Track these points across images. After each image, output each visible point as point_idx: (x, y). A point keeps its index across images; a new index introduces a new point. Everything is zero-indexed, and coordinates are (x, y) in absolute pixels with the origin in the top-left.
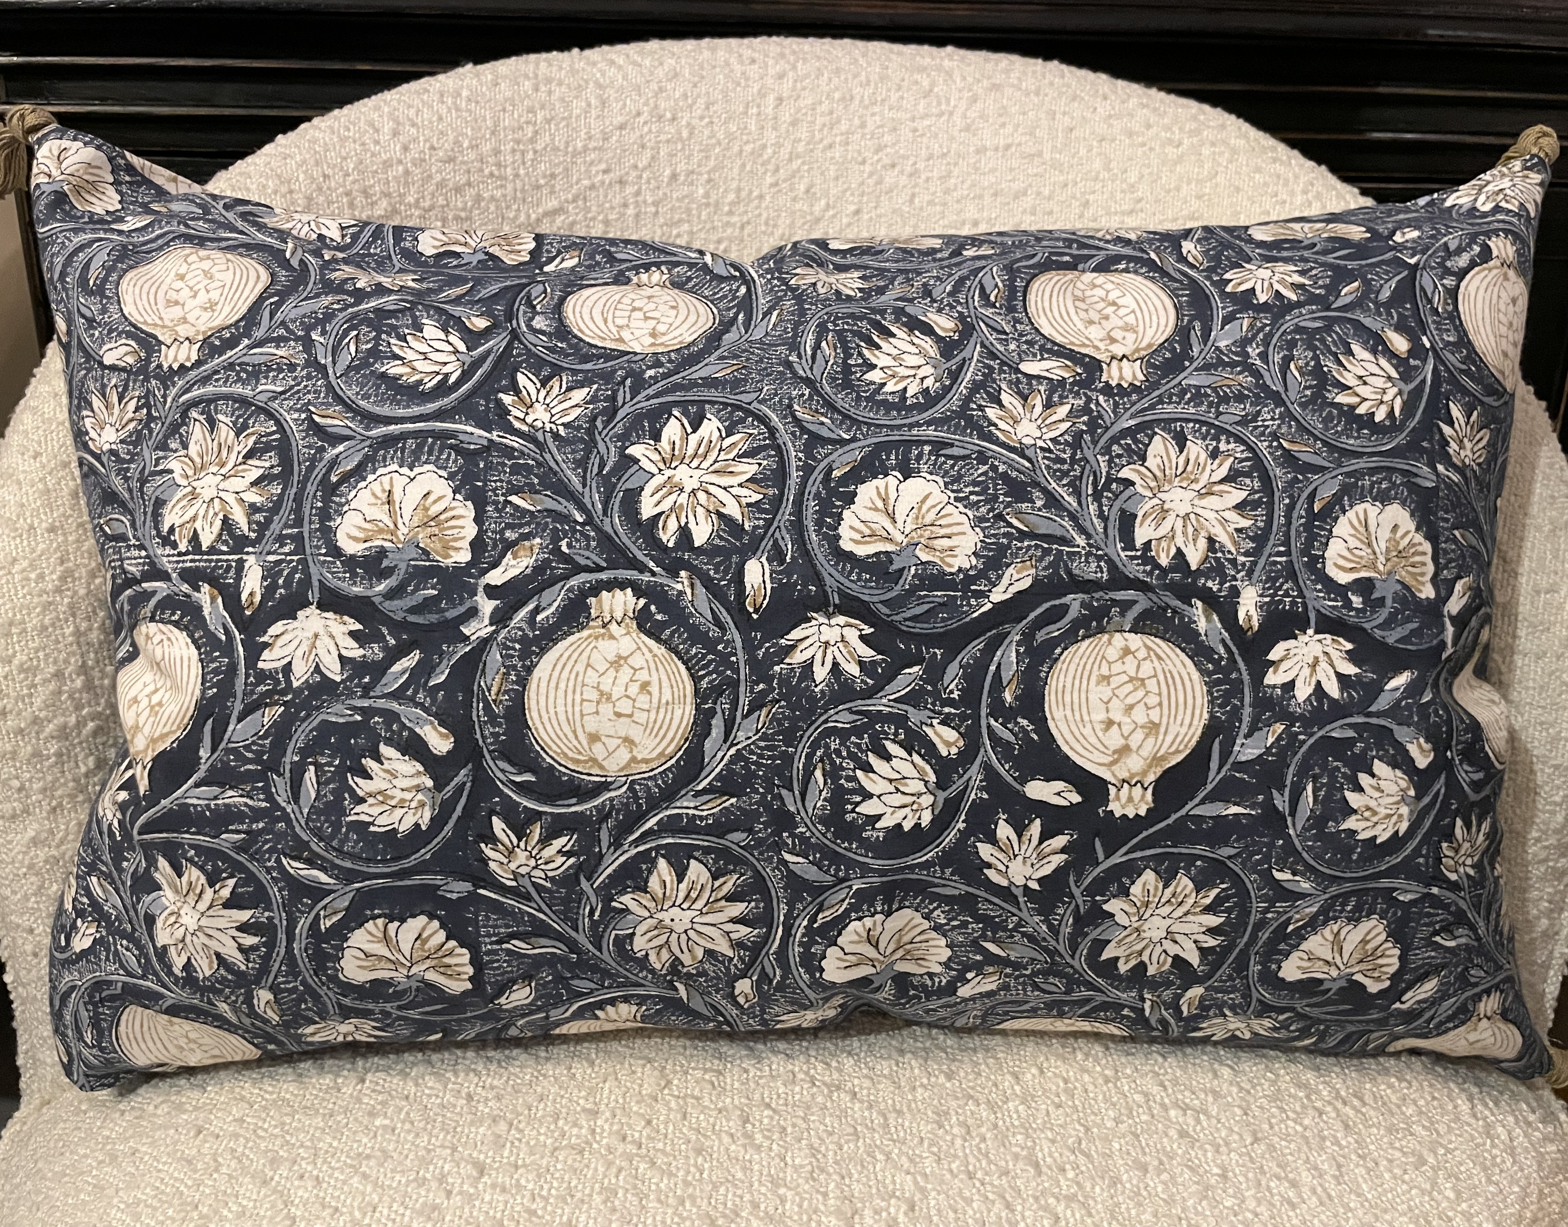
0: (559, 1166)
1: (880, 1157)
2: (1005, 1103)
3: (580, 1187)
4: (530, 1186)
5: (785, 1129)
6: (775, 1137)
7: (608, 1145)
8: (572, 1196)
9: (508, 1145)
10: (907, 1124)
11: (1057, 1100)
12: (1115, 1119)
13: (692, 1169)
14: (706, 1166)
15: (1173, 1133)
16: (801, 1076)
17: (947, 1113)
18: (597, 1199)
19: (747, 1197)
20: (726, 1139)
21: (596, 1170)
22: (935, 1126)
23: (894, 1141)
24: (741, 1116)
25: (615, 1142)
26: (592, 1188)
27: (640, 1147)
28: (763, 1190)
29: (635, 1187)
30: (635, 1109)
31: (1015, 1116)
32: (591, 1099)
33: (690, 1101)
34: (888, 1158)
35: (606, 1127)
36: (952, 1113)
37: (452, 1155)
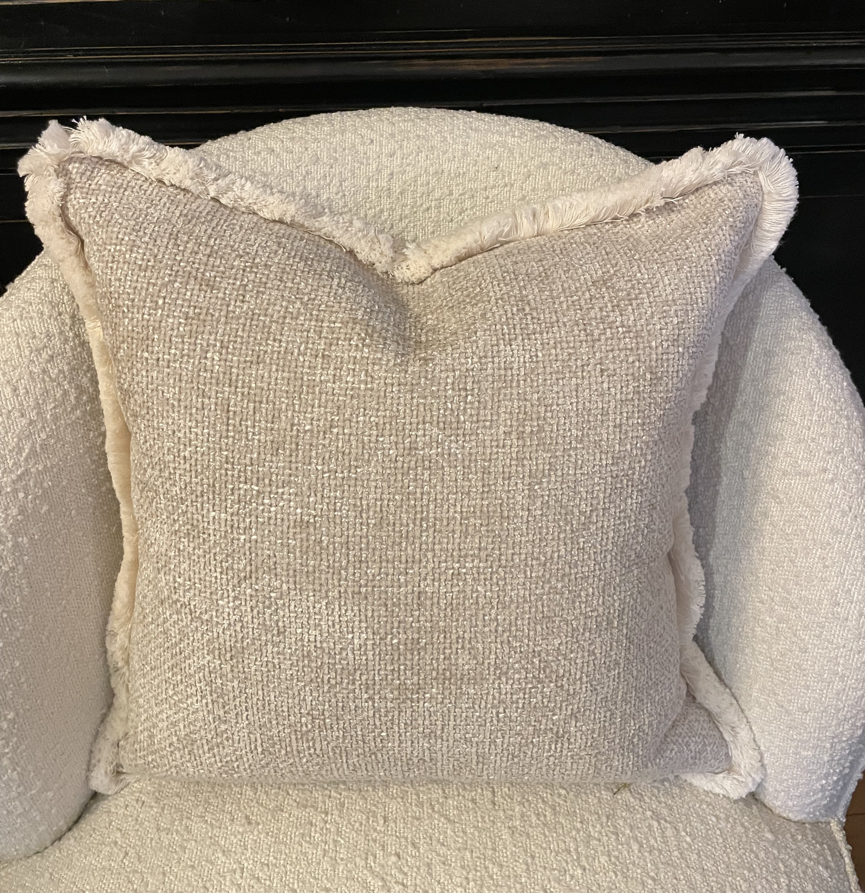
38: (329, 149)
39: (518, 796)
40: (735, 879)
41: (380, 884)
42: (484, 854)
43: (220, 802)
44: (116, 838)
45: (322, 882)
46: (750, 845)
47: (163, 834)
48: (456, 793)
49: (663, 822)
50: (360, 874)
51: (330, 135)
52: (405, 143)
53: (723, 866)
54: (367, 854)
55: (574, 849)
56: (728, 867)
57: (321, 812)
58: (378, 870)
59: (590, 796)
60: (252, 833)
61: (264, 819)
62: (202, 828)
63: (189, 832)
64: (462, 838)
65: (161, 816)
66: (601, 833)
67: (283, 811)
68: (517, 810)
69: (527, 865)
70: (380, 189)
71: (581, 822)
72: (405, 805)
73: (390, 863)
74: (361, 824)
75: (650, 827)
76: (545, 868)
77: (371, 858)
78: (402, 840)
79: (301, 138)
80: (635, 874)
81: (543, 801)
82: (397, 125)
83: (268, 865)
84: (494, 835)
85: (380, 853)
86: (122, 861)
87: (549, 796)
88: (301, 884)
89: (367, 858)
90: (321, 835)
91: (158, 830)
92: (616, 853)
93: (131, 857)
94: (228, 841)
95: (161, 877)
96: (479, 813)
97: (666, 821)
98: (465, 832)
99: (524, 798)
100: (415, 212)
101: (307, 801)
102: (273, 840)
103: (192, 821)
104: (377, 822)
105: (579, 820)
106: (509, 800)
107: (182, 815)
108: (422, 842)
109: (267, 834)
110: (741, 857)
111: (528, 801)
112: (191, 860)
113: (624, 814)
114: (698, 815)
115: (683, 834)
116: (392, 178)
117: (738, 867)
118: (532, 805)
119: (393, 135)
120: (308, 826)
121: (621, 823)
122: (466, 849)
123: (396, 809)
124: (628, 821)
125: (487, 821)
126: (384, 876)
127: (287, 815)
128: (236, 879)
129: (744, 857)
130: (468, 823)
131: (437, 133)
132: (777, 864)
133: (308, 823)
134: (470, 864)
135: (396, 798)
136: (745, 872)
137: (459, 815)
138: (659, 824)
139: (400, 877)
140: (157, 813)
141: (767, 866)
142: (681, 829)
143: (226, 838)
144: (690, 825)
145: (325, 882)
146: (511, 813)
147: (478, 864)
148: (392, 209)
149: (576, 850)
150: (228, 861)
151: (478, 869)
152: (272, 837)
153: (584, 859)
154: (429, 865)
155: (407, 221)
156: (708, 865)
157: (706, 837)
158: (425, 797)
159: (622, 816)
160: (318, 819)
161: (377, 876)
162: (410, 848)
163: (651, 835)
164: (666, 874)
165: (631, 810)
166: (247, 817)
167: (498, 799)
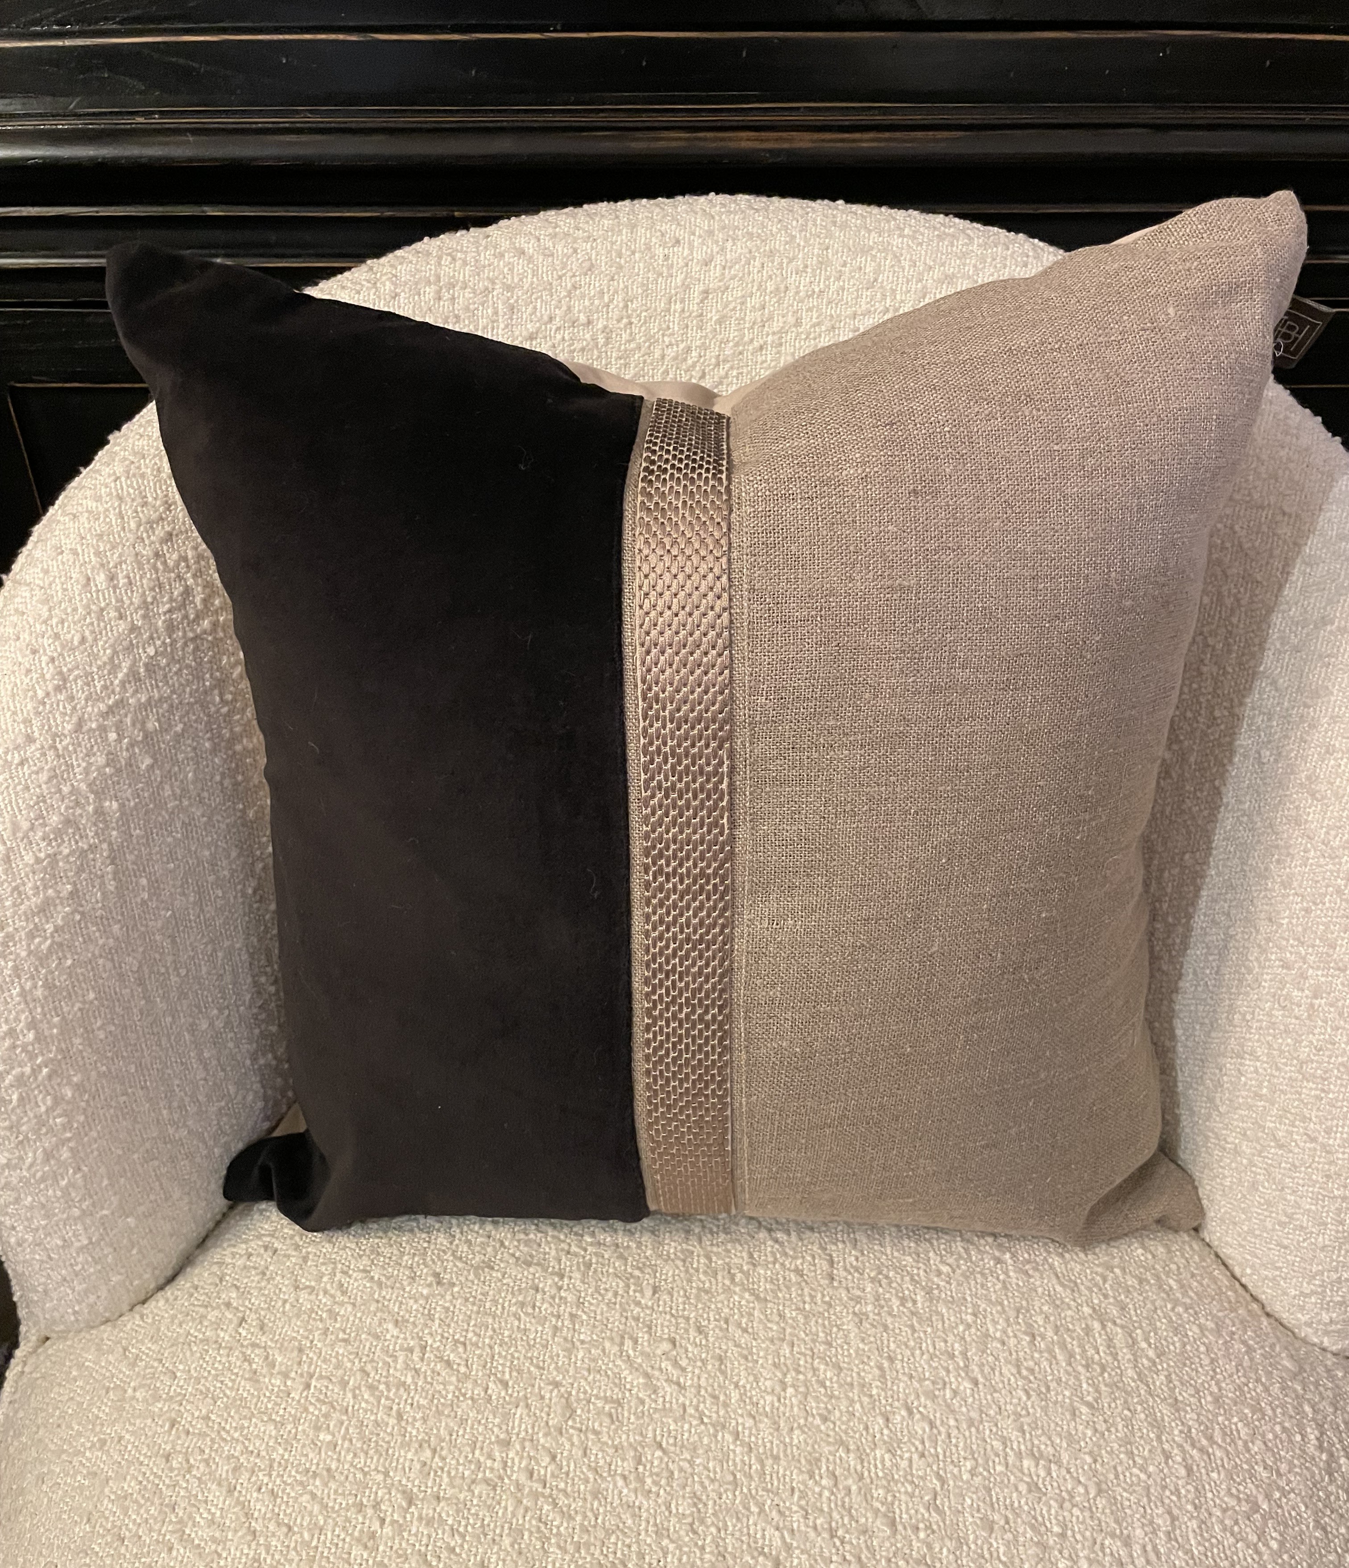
0: (475, 1502)
1: (754, 1509)
2: (872, 1450)
3: (492, 1525)
4: (450, 1522)
5: (672, 1473)
6: (663, 1482)
7: (517, 1480)
8: (486, 1535)
9: (432, 1474)
10: (781, 1472)
11: (920, 1447)
12: (970, 1472)
13: (589, 1514)
14: (601, 1510)
15: (1023, 1488)
16: (690, 1410)
17: (818, 1460)
18: (507, 1541)
19: (634, 1548)
20: (620, 1483)
21: (506, 1508)
22: (806, 1477)
23: (768, 1491)
24: (634, 1457)
25: (523, 1478)
26: (503, 1527)
27: (545, 1487)
28: (649, 1541)
29: (539, 1530)
30: (542, 1441)
31: (879, 1466)
32: (504, 1427)
33: (591, 1436)
34: (762, 1511)
35: (517, 1461)
36: (824, 1460)
37: (385, 1480)
38: (608, 252)
39: (871, 1270)
40: (1227, 1419)
41: (641, 1380)
42: (812, 1350)
43: (395, 1252)
44: (230, 1298)
45: (549, 1373)
46: (1257, 1372)
47: (303, 1295)
48: (770, 1259)
49: (1109, 1324)
50: (611, 1365)
51: (612, 230)
52: (729, 244)
53: (1209, 1398)
54: (623, 1337)
55: (961, 1353)
56: (1217, 1400)
57: (552, 1274)
58: (639, 1360)
59: (990, 1278)
60: (442, 1296)
61: (463, 1279)
62: (365, 1286)
63: (344, 1293)
64: (778, 1323)
65: (301, 1268)
66: (1005, 1332)
67: (493, 1268)
68: (868, 1289)
69: (881, 1368)
70: (687, 314)
71: (975, 1315)
72: (687, 1271)
73: (659, 1352)
74: (616, 1294)
75: (1088, 1330)
76: (911, 1377)
77: (628, 1343)
78: (680, 1320)
79: (567, 235)
80: (1060, 1398)
81: (912, 1279)
82: (717, 218)
83: (464, 1344)
84: (830, 1322)
85: (643, 1336)
86: (237, 1331)
87: (922, 1272)
88: (515, 1374)
89: (622, 1344)
90: (551, 1305)
91: (297, 1288)
92: (1031, 1363)
93: (251, 1325)
94: (403, 1307)
95: (296, 1353)
96: (806, 1290)
97: (1115, 1323)
98: (781, 1316)
99: (880, 1273)
100: (741, 353)
101: (531, 1256)
102: (475, 1308)
103: (350, 1277)
104: (641, 1292)
105: (970, 1311)
106: (856, 1275)
107: (334, 1269)
108: (711, 1327)
109: (467, 1300)
110: (1240, 1389)
111: (887, 1277)
112: (344, 1331)
113: (1045, 1308)
114: (1171, 1321)
115: (1144, 1345)
116: (707, 298)
117: (1235, 1404)
118: (894, 1285)
119: (711, 233)
120: (532, 1292)
121: (1041, 1323)
122: (783, 1340)
123: (673, 1276)
124: (1052, 1318)
125: (819, 1302)
126: (649, 1370)
127: (499, 1275)
128: (413, 1361)
129: (1246, 1388)
130: (788, 1303)
131: (780, 230)
132: (1302, 1406)
133: (531, 1288)
134: (788, 1362)
135: (673, 1261)
136: (1246, 1411)
137: (772, 1291)
138: (1104, 1327)
139: (675, 1373)
140: (295, 1264)
141: (1283, 1406)
142: (1139, 1339)
143: (401, 1303)
144: (1156, 1334)
145: (555, 1373)
146: (859, 1293)
147: (802, 1363)
148: (704, 347)
149: (964, 1354)
150: (402, 1336)
151: (802, 1369)
152: (474, 1304)
153: (976, 1369)
154: (721, 1359)
155: (727, 366)
156: (1184, 1395)
157: (1182, 1353)
158: (720, 1262)
159: (1042, 1312)
160: (548, 1284)
161: (637, 1369)
162: (692, 1333)
163: (1089, 1342)
164: (1114, 1401)
165: (1058, 1302)
166: (436, 1275)
167: (839, 1272)
